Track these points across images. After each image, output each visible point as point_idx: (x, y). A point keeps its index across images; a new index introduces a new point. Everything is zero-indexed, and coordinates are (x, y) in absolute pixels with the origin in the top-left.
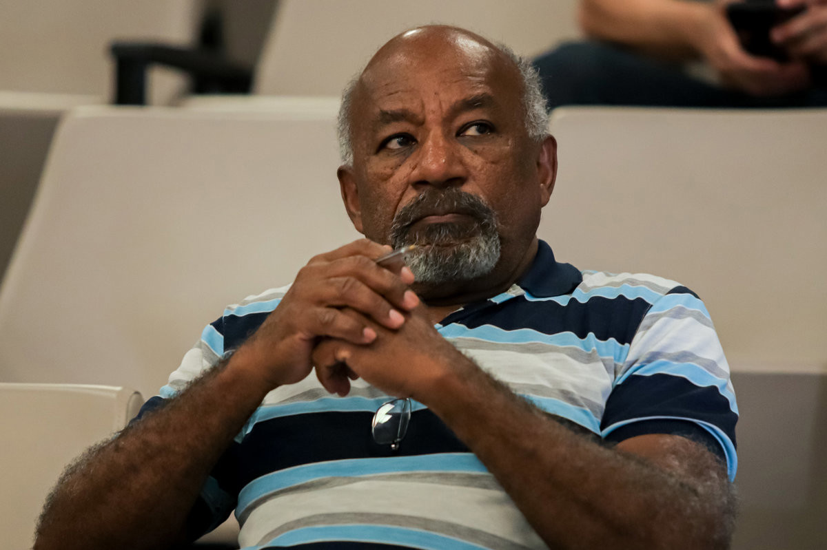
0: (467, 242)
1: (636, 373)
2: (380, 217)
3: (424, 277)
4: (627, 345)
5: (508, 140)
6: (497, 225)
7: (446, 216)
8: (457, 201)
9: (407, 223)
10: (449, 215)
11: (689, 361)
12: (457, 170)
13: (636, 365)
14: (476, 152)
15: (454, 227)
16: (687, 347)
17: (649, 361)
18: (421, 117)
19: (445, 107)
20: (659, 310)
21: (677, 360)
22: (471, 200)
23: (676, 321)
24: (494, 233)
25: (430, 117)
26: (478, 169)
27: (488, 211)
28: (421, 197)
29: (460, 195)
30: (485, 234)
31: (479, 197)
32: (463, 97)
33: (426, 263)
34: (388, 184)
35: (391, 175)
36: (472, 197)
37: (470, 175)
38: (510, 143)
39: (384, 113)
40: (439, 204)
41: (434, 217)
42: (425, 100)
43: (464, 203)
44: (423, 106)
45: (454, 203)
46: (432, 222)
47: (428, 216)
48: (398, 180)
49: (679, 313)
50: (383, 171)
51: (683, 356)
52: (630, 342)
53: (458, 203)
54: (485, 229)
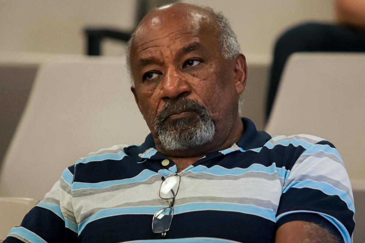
0: (195, 126)
1: (293, 187)
2: (150, 116)
3: (175, 147)
4: (289, 171)
5: (212, 65)
6: (209, 114)
7: (181, 114)
8: (185, 105)
9: (162, 120)
10: (183, 113)
11: (323, 181)
12: (184, 87)
13: (293, 182)
14: (194, 75)
15: (185, 119)
16: (322, 173)
17: (301, 180)
18: (161, 61)
19: (174, 53)
20: (309, 153)
21: (316, 180)
22: (194, 103)
23: (318, 159)
24: (209, 119)
25: (167, 60)
26: (196, 85)
27: (203, 108)
28: (166, 106)
29: (186, 101)
30: (203, 120)
31: (197, 101)
32: (182, 47)
33: (175, 140)
34: (151, 99)
35: (152, 94)
36: (194, 101)
37: (192, 89)
38: (213, 66)
39: (142, 60)
40: (176, 108)
41: (175, 115)
42: (163, 51)
43: (189, 105)
44: (162, 54)
45: (184, 107)
46: (175, 118)
47: (171, 115)
48: (155, 97)
49: (320, 155)
50: (147, 92)
51: (320, 178)
52: (290, 170)
53: (186, 106)
54: (203, 118)
